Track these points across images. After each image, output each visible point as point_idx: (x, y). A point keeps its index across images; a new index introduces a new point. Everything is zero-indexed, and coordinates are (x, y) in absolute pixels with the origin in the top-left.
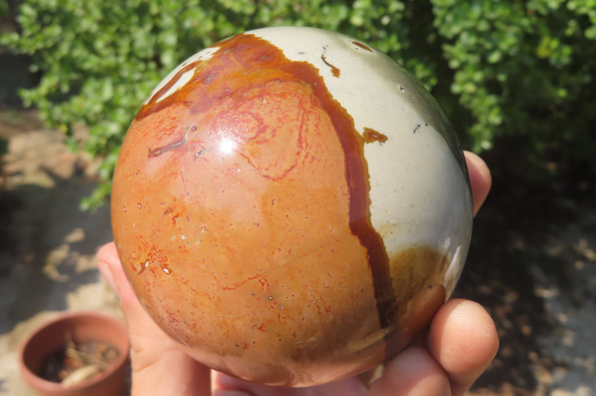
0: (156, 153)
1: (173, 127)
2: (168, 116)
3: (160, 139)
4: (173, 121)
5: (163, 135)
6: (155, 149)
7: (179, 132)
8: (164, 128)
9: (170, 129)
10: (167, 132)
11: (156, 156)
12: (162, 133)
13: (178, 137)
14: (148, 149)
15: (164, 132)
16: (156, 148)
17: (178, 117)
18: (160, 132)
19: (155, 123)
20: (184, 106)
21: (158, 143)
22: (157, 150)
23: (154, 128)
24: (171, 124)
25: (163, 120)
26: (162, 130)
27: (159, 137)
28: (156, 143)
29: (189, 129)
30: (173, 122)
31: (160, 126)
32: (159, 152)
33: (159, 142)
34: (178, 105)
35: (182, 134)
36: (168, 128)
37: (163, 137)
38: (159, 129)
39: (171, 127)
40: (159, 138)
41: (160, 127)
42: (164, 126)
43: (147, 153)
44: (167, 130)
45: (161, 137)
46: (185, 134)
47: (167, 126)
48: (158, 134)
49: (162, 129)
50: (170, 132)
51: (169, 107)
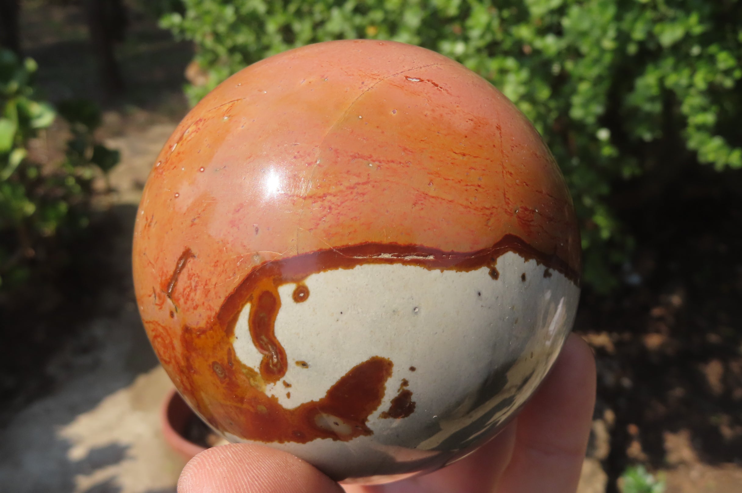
0: (182, 262)
1: (187, 299)
2: (206, 304)
3: (190, 277)
4: (195, 304)
5: (191, 284)
6: (188, 262)
7: (179, 300)
8: (195, 290)
9: (189, 295)
10: (188, 290)
11: (181, 259)
12: (193, 284)
13: (176, 295)
14: (196, 255)
15: (192, 287)
16: (188, 265)
17: (193, 313)
18: (197, 282)
19: (215, 285)
20: (200, 328)
21: (189, 271)
22: (184, 265)
23: (210, 280)
24: (193, 300)
25: (206, 296)
26: (196, 286)
27: (194, 277)
28: (192, 269)
29: (174, 311)
30: (193, 304)
31: (204, 287)
32: (180, 265)
33: (189, 274)
34: (207, 322)
35: (176, 301)
36: (192, 294)
37: (189, 282)
38: (202, 284)
39: (190, 298)
40: (192, 276)
41: (202, 287)
42: (199, 292)
43: (194, 251)
44: (190, 291)
45: (191, 279)
46: (173, 302)
47: (195, 294)
48: (197, 279)
49: (198, 288)
50: (186, 292)
51: (216, 313)
